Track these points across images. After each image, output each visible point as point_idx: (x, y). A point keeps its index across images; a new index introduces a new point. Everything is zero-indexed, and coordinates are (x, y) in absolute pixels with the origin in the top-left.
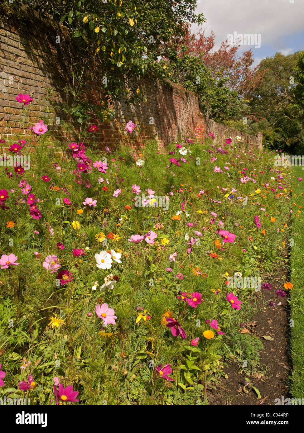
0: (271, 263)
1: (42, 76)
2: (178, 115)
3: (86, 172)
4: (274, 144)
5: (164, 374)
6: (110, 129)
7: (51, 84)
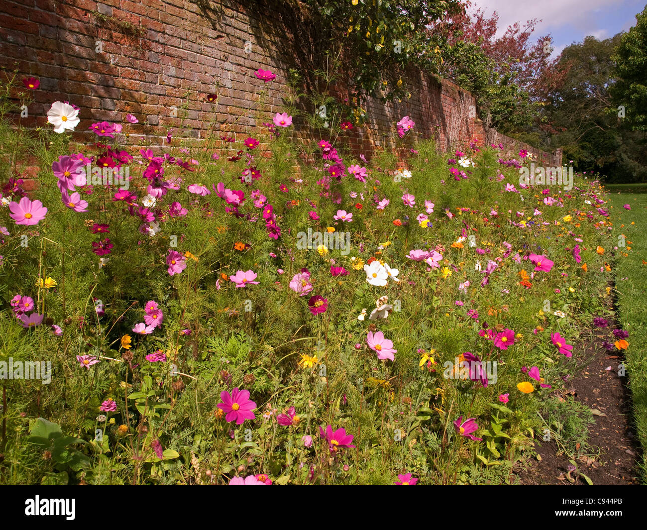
0: (590, 315)
1: (274, 67)
2: (447, 121)
3: (339, 178)
4: (579, 165)
5: (465, 431)
6: (358, 137)
7: (285, 77)
